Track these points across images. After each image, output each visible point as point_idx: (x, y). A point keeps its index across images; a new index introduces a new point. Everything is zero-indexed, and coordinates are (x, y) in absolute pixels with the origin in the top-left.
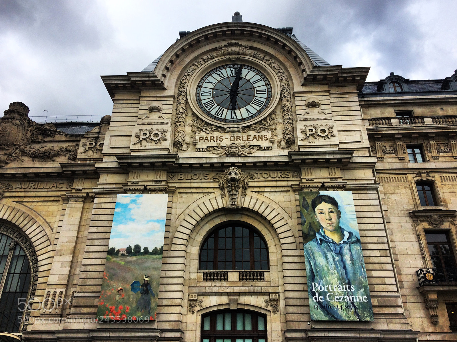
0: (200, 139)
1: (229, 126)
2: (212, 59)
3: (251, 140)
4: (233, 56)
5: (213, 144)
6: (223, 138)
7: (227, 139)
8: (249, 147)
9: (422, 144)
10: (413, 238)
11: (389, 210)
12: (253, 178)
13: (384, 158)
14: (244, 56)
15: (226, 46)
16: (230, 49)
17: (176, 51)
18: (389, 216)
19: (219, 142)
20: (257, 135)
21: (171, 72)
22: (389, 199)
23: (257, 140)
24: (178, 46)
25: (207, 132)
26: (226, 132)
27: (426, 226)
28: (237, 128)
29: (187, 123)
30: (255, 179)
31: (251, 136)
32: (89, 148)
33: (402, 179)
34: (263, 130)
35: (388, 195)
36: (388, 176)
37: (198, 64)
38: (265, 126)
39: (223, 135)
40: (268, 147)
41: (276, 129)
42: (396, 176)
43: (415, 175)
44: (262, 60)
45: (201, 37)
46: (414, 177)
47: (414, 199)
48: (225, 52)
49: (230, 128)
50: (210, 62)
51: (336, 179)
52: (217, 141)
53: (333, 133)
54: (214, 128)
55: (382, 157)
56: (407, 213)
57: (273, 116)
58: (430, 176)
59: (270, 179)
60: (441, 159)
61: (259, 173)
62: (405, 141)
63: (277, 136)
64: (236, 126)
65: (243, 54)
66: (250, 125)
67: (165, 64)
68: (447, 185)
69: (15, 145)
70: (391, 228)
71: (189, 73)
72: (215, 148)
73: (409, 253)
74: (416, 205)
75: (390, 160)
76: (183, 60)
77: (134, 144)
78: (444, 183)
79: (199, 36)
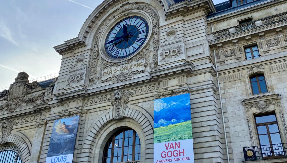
0: (104, 74)
1: (120, 61)
2: (114, 18)
3: (133, 68)
4: (126, 12)
5: (111, 76)
6: (117, 70)
7: (119, 70)
8: (131, 73)
9: (257, 43)
10: (244, 122)
11: (227, 102)
12: (131, 95)
13: (225, 61)
14: (132, 10)
15: (121, 7)
16: (123, 9)
17: (91, 19)
18: (226, 107)
19: (114, 73)
20: (136, 63)
21: (90, 34)
22: (228, 93)
23: (136, 67)
24: (92, 16)
25: (108, 68)
26: (119, 66)
27: (255, 110)
28: (125, 61)
29: (98, 65)
30: (132, 95)
31: (133, 65)
32: (49, 92)
33: (238, 75)
34: (140, 59)
35: (227, 90)
36: (227, 75)
37: (105, 24)
38: (142, 56)
39: (116, 68)
40: (142, 71)
41: (149, 56)
42: (234, 74)
43: (248, 70)
44: (143, 10)
45: (106, 6)
46: (248, 72)
47: (246, 90)
48: (121, 11)
49: (120, 62)
50: (113, 20)
51: (182, 86)
52: (113, 73)
53: (181, 51)
54: (112, 65)
55: (223, 60)
56: (240, 103)
57: (147, 48)
58: (261, 69)
59: (142, 93)
60: (270, 52)
61: (135, 90)
62: (243, 44)
63: (149, 61)
64: (124, 60)
65: (132, 9)
66: (133, 57)
67: (85, 30)
68: (275, 74)
69: (18, 98)
70: (228, 116)
71: (100, 31)
72: (112, 78)
73: (240, 135)
74: (248, 94)
75: (230, 62)
76: (97, 24)
77: (66, 86)
78: (272, 71)
79: (105, 6)
